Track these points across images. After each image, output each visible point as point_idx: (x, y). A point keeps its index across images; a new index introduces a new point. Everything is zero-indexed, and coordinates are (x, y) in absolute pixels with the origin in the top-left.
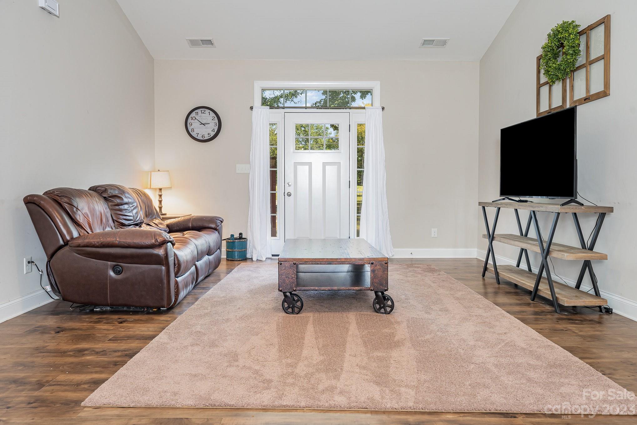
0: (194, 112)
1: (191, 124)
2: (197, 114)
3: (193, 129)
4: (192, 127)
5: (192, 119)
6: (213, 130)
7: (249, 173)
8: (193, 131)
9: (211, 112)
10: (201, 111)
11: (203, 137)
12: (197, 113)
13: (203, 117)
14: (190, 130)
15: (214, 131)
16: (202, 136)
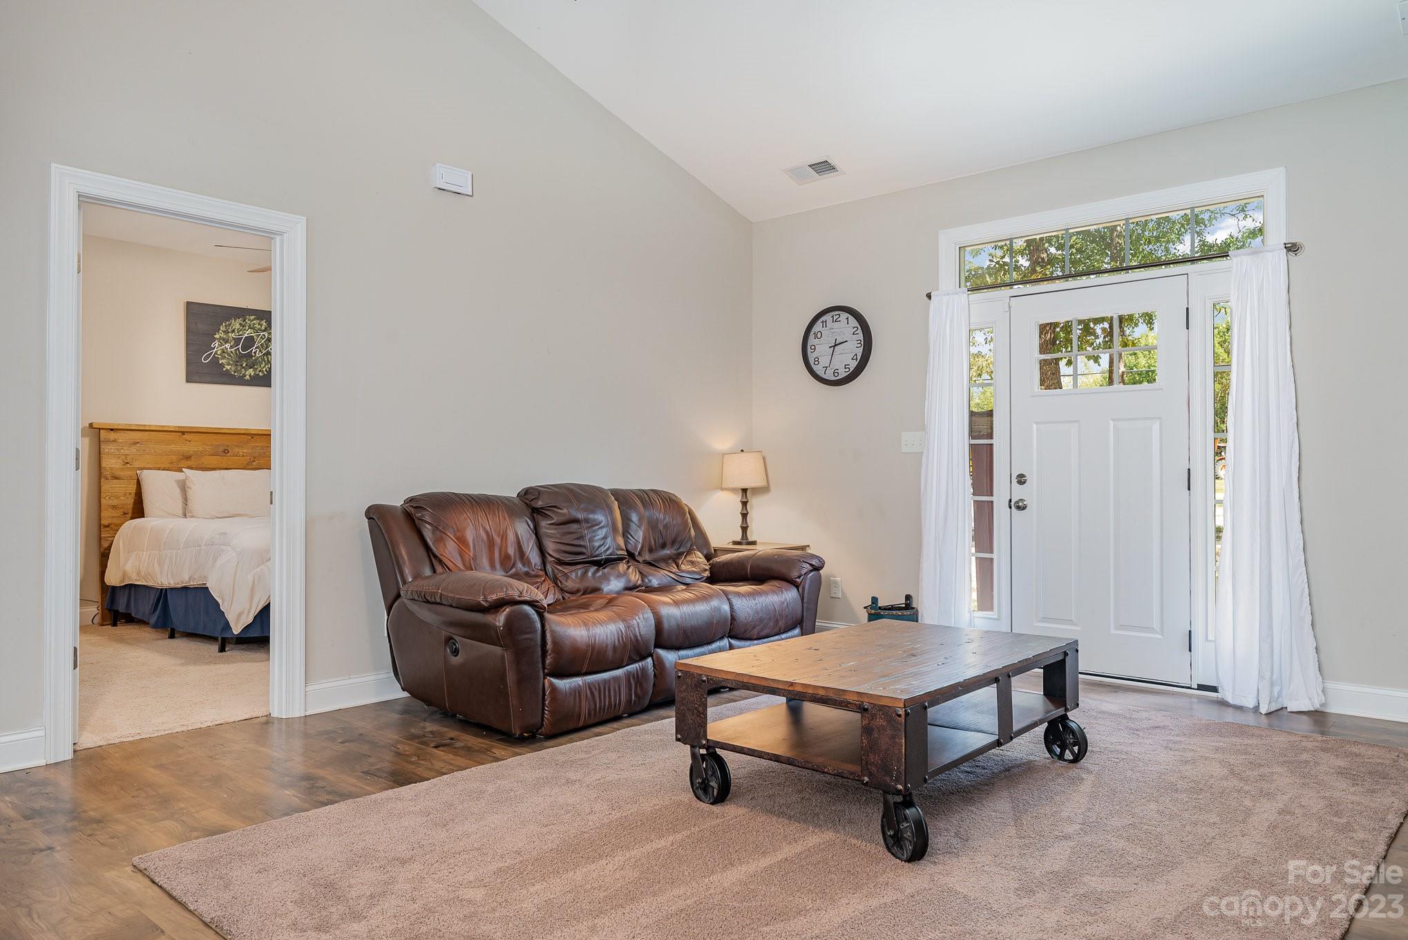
0: (819, 323)
1: (813, 347)
2: (824, 326)
3: (817, 359)
4: (815, 355)
5: (816, 337)
6: (855, 358)
7: (922, 453)
8: (816, 363)
9: (851, 318)
10: (833, 317)
11: (836, 374)
12: (824, 323)
13: (835, 330)
14: (811, 361)
15: (857, 359)
16: (834, 373)
